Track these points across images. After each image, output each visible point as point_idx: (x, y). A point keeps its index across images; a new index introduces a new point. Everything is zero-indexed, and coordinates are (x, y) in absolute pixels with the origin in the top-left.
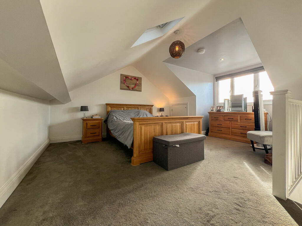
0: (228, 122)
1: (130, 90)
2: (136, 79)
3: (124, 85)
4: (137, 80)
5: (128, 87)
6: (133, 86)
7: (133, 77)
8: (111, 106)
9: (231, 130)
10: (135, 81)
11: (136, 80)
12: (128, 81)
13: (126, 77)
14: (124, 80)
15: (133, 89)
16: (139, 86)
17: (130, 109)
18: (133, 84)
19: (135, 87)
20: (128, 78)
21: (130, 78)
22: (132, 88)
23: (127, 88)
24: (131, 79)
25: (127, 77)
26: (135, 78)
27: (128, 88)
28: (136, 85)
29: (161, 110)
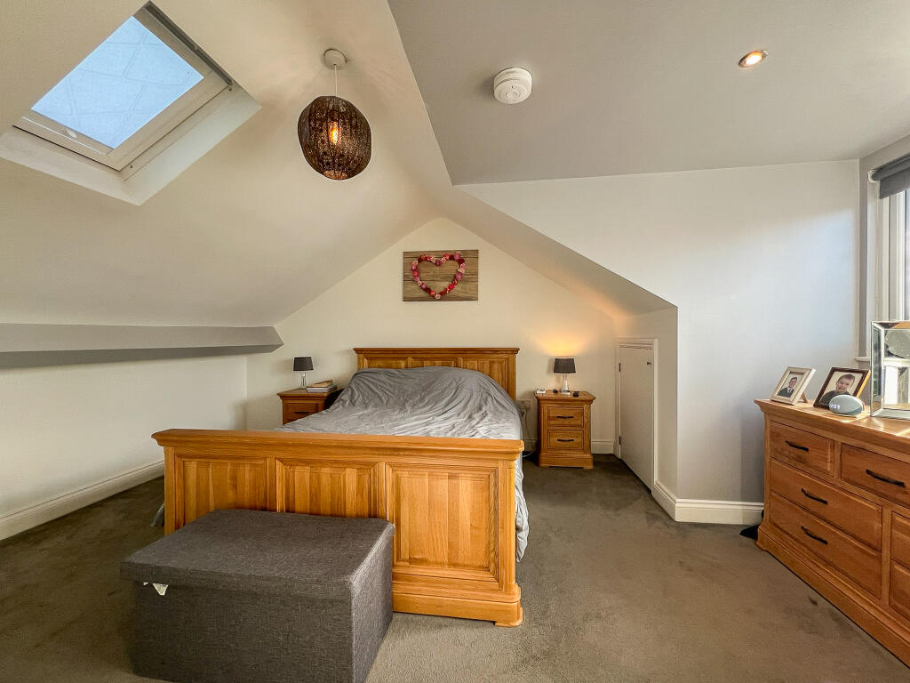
0: (869, 502)
1: (433, 298)
2: (457, 257)
3: (415, 287)
4: (461, 261)
5: (428, 290)
6: (446, 284)
7: (445, 253)
8: (369, 356)
9: (886, 569)
10: (451, 267)
11: (456, 263)
12: (426, 272)
13: (420, 260)
14: (415, 270)
15: (444, 296)
16: (466, 281)
17: (427, 363)
18: (445, 279)
19: (451, 287)
20: (426, 259)
21: (433, 259)
22: (441, 293)
23: (423, 294)
24: (438, 264)
25: (422, 258)
26: (452, 258)
27: (429, 294)
28: (455, 280)
29: (563, 366)
